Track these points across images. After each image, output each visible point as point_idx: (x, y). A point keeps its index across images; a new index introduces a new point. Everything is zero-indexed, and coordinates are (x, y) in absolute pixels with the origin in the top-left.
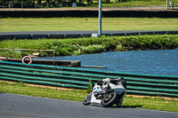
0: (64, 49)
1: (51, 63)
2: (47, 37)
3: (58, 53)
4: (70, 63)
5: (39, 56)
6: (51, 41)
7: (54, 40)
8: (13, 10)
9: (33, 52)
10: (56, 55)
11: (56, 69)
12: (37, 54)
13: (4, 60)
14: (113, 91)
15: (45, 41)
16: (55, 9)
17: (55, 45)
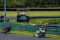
0: (56, 22)
1: (52, 26)
2: (51, 17)
3: (54, 23)
4: (58, 26)
5: (48, 24)
6: (52, 19)
7: (53, 19)
8: (39, 8)
9: (46, 23)
10: (54, 24)
11: (54, 29)
12: (47, 23)
13: (36, 25)
14: (42, 32)
15: (50, 19)
16: (53, 8)
17: (53, 20)
